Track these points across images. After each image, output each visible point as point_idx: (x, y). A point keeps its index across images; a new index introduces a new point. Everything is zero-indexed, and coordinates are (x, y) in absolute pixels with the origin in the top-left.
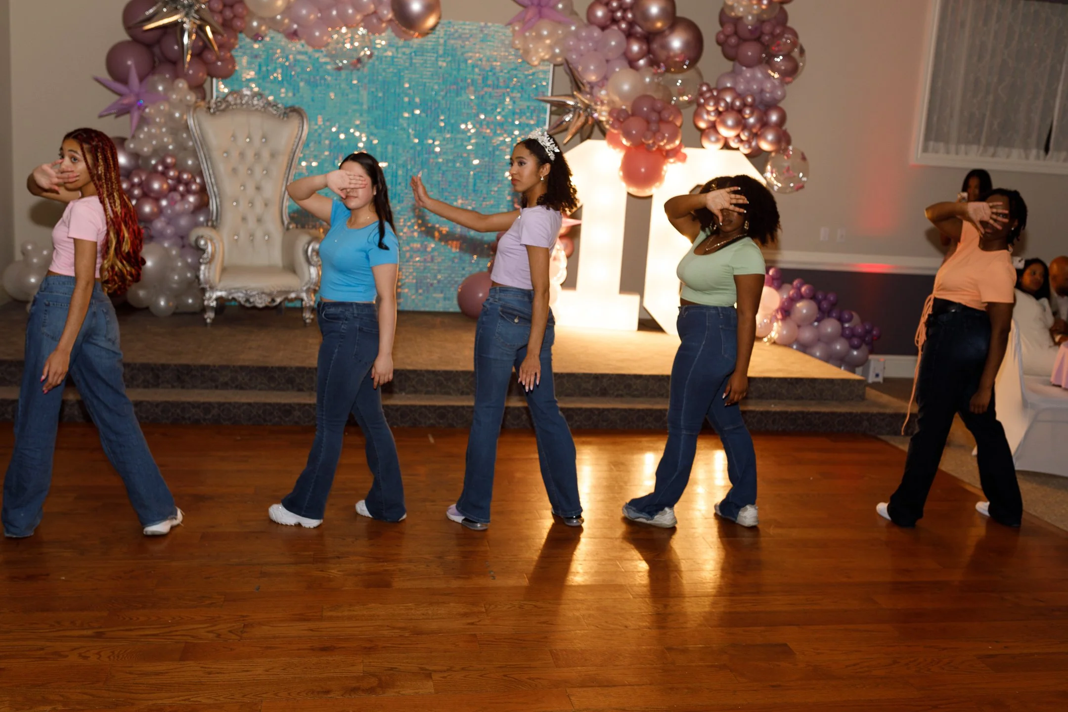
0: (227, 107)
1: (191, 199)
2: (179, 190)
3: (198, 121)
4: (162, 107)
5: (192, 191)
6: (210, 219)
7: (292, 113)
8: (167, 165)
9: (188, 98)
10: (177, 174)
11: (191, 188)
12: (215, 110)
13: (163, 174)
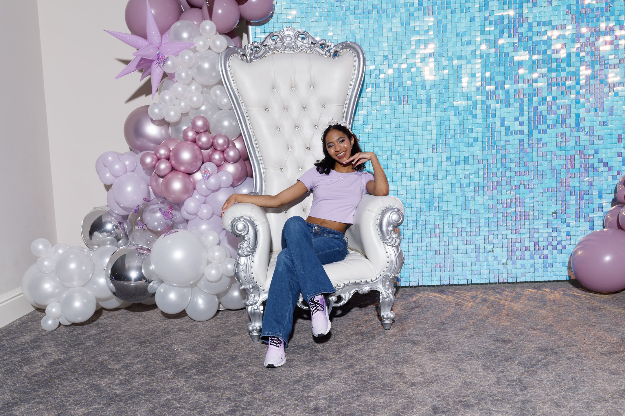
0: (266, 52)
1: (231, 168)
2: (215, 159)
3: (231, 71)
4: (187, 57)
5: (230, 159)
6: (254, 191)
7: (344, 50)
8: (198, 129)
9: (218, 43)
10: (211, 140)
11: (228, 155)
12: (252, 58)
13: (194, 141)
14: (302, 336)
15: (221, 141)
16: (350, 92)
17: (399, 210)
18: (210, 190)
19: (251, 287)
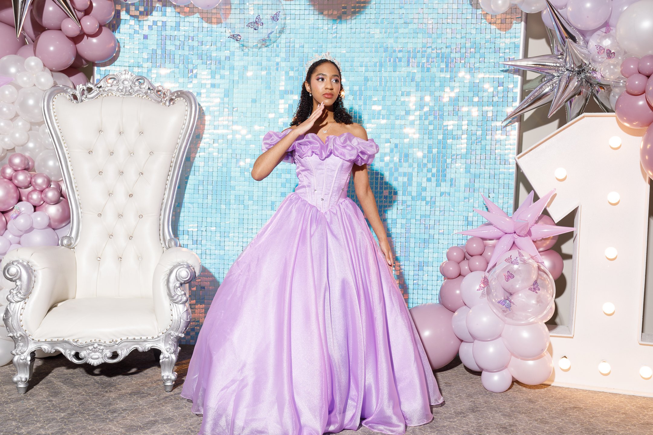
0: (100, 94)
2: (32, 198)
3: (54, 110)
4: (7, 92)
5: (48, 201)
6: (68, 235)
7: (179, 99)
8: (15, 167)
9: (43, 80)
10: (29, 179)
11: (46, 196)
12: (83, 98)
13: (11, 179)
14: (75, 390)
15: (40, 181)
16: (179, 141)
17: (188, 267)
18: (21, 231)
19: (18, 335)
